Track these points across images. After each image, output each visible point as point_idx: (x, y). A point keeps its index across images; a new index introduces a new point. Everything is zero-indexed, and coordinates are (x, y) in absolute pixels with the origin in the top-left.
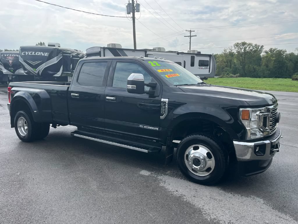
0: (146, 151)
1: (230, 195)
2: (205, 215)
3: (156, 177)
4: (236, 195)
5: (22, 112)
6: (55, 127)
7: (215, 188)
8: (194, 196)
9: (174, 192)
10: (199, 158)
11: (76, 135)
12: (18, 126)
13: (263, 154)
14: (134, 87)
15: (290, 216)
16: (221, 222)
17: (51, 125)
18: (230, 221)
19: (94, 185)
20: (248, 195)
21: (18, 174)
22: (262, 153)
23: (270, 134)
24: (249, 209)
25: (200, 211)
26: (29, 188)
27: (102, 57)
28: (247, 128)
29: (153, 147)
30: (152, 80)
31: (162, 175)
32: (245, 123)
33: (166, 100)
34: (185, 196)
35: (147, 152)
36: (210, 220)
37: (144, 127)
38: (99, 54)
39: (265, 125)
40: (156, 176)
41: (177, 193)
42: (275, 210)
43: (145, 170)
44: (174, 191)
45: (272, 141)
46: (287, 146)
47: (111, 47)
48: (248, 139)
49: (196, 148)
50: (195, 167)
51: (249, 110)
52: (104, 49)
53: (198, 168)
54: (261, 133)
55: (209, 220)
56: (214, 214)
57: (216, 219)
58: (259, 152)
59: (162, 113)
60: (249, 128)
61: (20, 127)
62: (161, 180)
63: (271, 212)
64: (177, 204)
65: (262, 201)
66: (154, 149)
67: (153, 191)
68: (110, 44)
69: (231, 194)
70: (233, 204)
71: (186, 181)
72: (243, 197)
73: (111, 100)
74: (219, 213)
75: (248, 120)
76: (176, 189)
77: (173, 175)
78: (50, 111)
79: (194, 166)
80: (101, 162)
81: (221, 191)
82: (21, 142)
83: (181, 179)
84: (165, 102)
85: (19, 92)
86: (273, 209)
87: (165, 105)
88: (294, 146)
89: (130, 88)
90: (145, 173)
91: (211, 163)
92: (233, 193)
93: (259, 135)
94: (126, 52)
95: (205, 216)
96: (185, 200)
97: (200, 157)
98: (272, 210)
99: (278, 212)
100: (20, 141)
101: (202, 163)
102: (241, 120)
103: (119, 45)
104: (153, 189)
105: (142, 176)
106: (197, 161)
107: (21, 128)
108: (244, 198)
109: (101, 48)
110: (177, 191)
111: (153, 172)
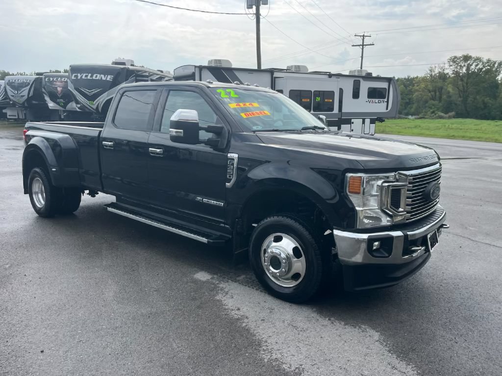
0: (204, 240)
1: (326, 322)
2: (263, 352)
3: (218, 284)
4: (337, 323)
5: (37, 170)
6: (93, 196)
7: (306, 308)
8: (262, 320)
9: (232, 310)
10: (278, 257)
11: (110, 209)
12: (34, 190)
13: (387, 255)
14: (181, 132)
15: (415, 367)
16: (284, 366)
17: (87, 192)
18: (301, 365)
19: (110, 291)
20: (358, 324)
21: (7, 266)
22: (385, 253)
23: (407, 220)
24: (347, 348)
25: (259, 345)
26: (12, 289)
27: (197, 82)
28: (357, 208)
29: (219, 233)
30: (217, 122)
31: (230, 281)
32: (354, 199)
33: (235, 156)
34: (248, 319)
35: (206, 242)
36: (268, 361)
37: (203, 200)
38: (192, 77)
39: (396, 204)
40: (217, 282)
41: (237, 312)
42: (392, 354)
43: (205, 271)
44: (234, 308)
45: (408, 233)
46: (479, 244)
47: (213, 65)
48: (360, 228)
49: (278, 239)
50: (272, 272)
51: (361, 177)
52: (201, 68)
53: (277, 273)
54: (388, 219)
55: (266, 360)
56: (280, 351)
57: (278, 360)
58: (381, 250)
59: (228, 177)
60: (361, 209)
61: (37, 193)
62: (222, 289)
63: (382, 357)
64: (228, 330)
65: (376, 335)
66: (221, 237)
67: (199, 307)
68: (212, 60)
69: (329, 320)
70: (322, 337)
71: (263, 294)
72: (347, 326)
73: (158, 154)
74: (289, 351)
75: (358, 193)
76: (239, 306)
77: (246, 283)
78: (77, 169)
79: (271, 268)
80: (141, 255)
81: (314, 315)
82: (37, 217)
83: (257, 290)
84: (233, 159)
85: (35, 138)
86: (389, 351)
87: (233, 164)
88: (493, 244)
89: (174, 134)
90: (202, 276)
91: (299, 266)
92: (332, 319)
93: (385, 221)
94: (237, 74)
95: (264, 354)
96: (244, 325)
97: (280, 255)
98: (386, 353)
99: (395, 358)
100: (37, 215)
101: (283, 264)
102: (348, 193)
103: (228, 62)
104: (201, 303)
105: (196, 282)
106: (275, 261)
107: (38, 196)
108: (349, 329)
109: (196, 67)
110: (239, 309)
111: (215, 276)
